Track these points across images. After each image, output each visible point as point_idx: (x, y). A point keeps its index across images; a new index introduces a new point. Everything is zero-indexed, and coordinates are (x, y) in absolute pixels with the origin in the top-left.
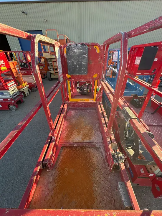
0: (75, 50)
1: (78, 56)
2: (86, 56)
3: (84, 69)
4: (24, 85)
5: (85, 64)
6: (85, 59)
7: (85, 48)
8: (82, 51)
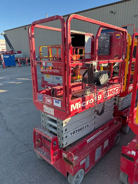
0: (101, 38)
1: (103, 41)
2: (108, 41)
3: (106, 50)
4: (79, 78)
5: (107, 46)
6: (107, 43)
7: (108, 35)
8: (105, 37)
